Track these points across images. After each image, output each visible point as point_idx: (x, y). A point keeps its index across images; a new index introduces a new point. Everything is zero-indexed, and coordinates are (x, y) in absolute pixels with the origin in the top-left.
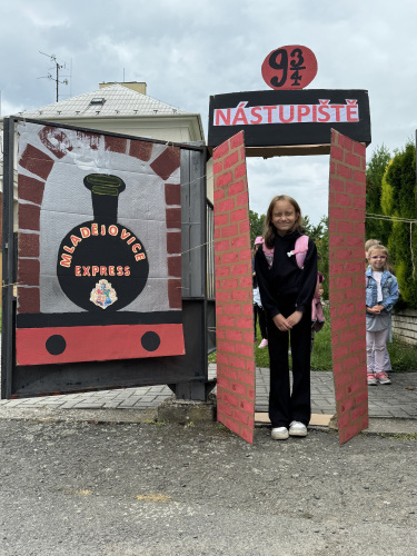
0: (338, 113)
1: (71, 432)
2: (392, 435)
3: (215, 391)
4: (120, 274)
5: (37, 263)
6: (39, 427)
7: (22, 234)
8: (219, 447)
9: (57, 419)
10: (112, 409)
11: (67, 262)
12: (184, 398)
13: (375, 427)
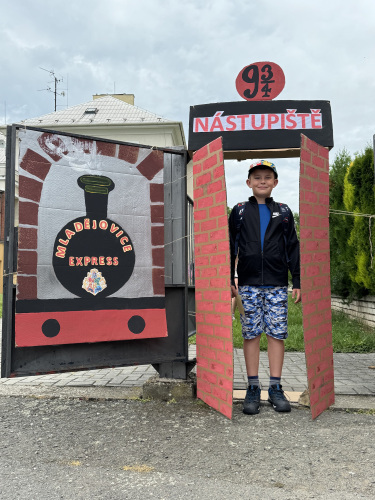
0: (303, 121)
1: (65, 407)
2: (356, 410)
3: (195, 370)
4: (109, 263)
5: (35, 254)
6: (36, 403)
7: (22, 228)
8: (199, 422)
9: (51, 395)
10: (101, 386)
11: (61, 253)
12: (166, 376)
13: (340, 403)
